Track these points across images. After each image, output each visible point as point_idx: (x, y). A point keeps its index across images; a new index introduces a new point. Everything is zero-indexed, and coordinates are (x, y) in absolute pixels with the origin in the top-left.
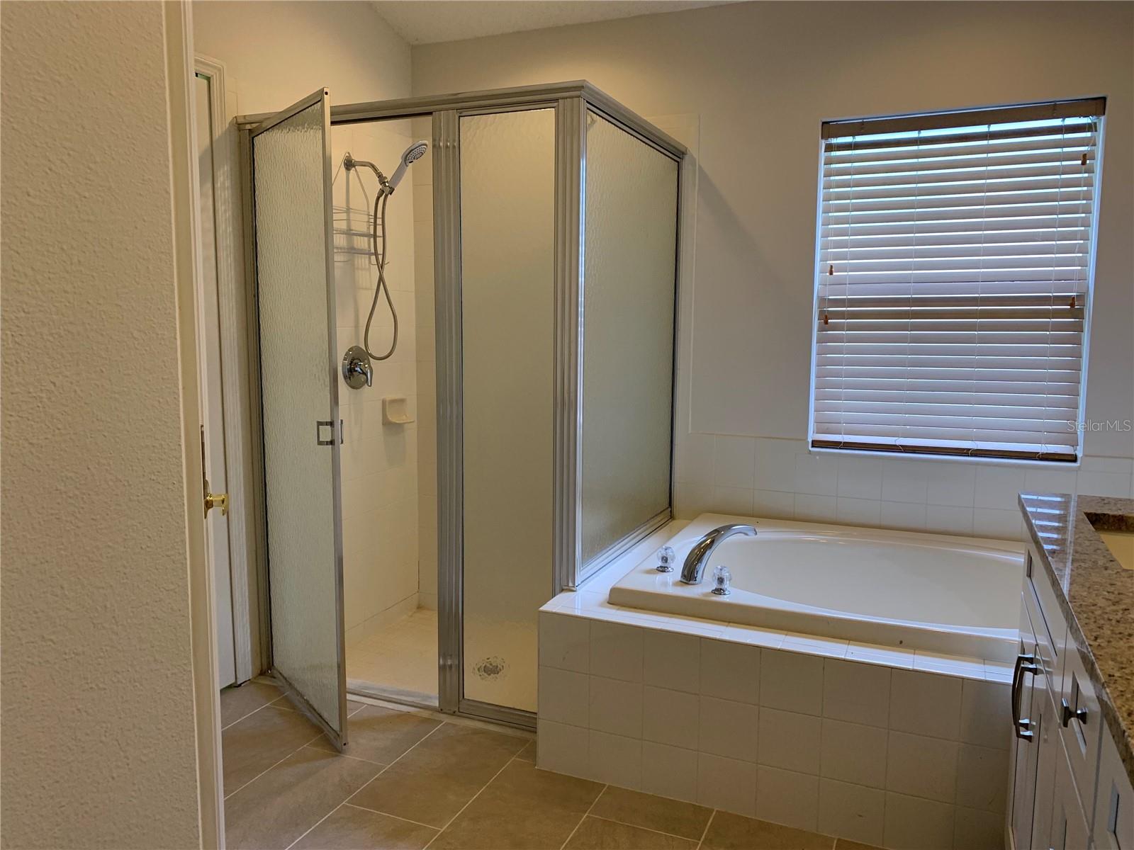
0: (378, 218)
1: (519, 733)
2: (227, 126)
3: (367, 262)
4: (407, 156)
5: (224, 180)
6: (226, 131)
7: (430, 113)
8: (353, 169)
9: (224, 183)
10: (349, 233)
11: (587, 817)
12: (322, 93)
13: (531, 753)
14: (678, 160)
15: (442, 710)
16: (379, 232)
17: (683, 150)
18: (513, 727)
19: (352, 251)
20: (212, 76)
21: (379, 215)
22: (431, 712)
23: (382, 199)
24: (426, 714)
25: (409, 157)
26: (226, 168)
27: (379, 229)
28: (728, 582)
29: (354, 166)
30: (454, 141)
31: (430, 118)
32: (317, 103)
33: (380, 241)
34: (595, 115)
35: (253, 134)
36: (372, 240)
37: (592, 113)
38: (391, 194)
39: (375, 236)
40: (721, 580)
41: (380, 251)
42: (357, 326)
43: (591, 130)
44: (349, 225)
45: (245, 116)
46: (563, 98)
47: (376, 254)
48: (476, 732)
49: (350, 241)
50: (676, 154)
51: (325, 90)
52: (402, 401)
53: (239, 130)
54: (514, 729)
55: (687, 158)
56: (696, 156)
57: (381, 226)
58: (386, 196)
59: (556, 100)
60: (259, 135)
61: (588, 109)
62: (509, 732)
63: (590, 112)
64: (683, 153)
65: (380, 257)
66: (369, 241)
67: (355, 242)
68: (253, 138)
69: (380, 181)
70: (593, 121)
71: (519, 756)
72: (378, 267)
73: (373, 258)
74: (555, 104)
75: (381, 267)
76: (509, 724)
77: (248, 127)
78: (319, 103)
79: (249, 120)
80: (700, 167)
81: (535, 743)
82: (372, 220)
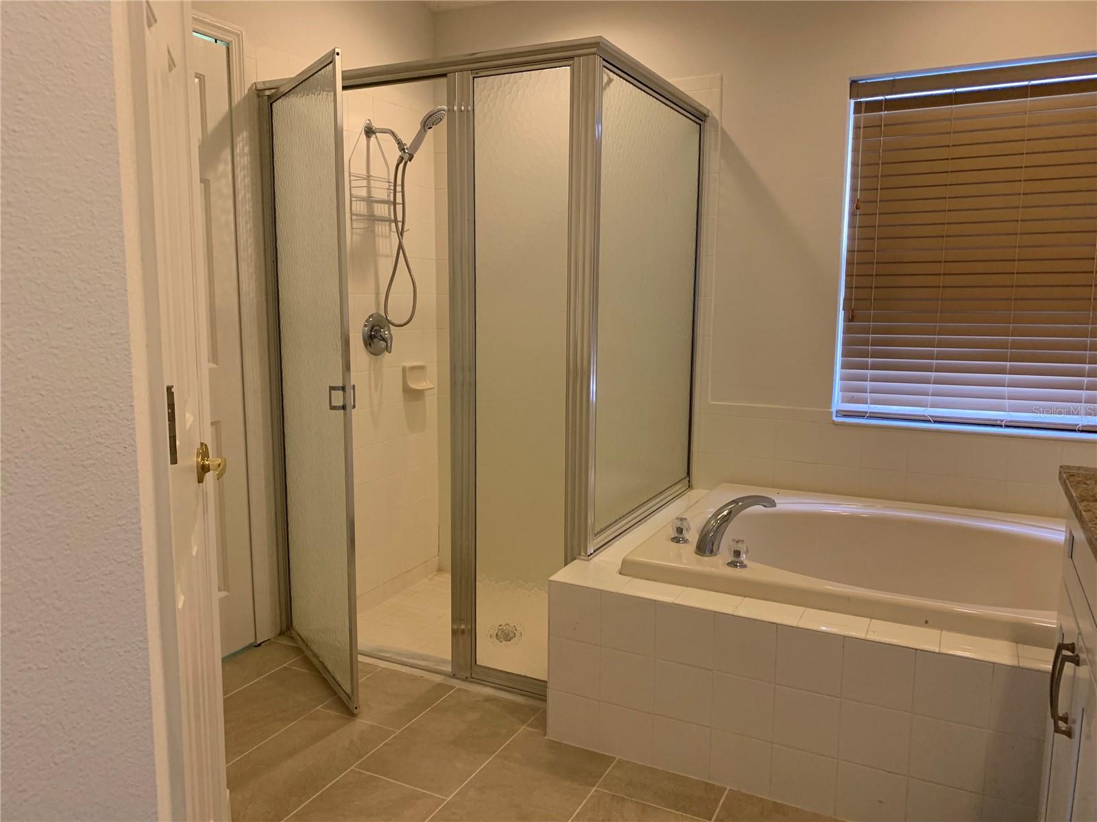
0: (397, 185)
1: (531, 702)
2: (246, 91)
3: (387, 228)
4: (425, 123)
5: (243, 146)
6: (245, 98)
7: (444, 75)
8: (374, 136)
9: (243, 149)
10: (370, 201)
11: (596, 791)
12: (334, 53)
13: (542, 723)
14: (700, 122)
15: (454, 675)
16: (399, 199)
17: (705, 111)
18: (524, 695)
19: (372, 218)
20: (231, 41)
21: (399, 182)
22: (443, 677)
23: (401, 166)
24: (438, 679)
25: (428, 123)
26: (245, 134)
27: (399, 196)
28: (744, 556)
29: (374, 133)
30: (468, 105)
31: (443, 80)
32: (328, 64)
33: (399, 208)
34: (612, 73)
35: (272, 100)
36: (392, 207)
37: (609, 72)
38: (410, 161)
39: (395, 203)
40: (737, 553)
41: (400, 218)
42: (377, 294)
43: (607, 90)
44: (369, 192)
45: (264, 82)
46: (579, 56)
47: (396, 221)
48: (488, 699)
49: (370, 208)
50: (699, 117)
51: (337, 50)
52: (422, 368)
53: (259, 96)
54: (526, 697)
55: (709, 120)
56: (717, 117)
57: (401, 194)
58: (406, 163)
59: (572, 58)
60: (277, 100)
61: (604, 67)
62: (520, 699)
63: (607, 70)
64: (706, 116)
65: (400, 224)
66: (389, 209)
67: (376, 210)
68: (271, 104)
69: (399, 148)
70: (610, 81)
71: (529, 725)
72: (398, 234)
73: (393, 225)
74: (571, 62)
75: (401, 234)
76: (520, 692)
77: (267, 93)
78: (331, 65)
79: (268, 86)
80: (722, 127)
81: (545, 711)
82: (392, 188)
